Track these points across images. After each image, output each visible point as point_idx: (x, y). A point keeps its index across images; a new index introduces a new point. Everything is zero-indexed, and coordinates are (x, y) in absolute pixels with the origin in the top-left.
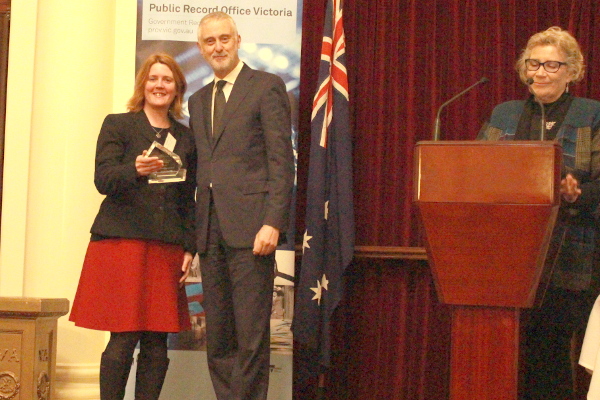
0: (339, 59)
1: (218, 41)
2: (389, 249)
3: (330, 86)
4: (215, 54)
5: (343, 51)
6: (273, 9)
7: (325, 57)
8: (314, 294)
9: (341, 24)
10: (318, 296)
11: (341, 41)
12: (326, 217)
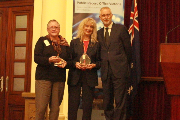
0: (136, 19)
1: (106, 16)
2: (152, 78)
3: (133, 27)
4: (105, 20)
5: (137, 16)
6: (115, 3)
7: (131, 18)
8: (128, 92)
9: (137, 8)
10: (129, 92)
11: (137, 13)
12: (132, 68)
